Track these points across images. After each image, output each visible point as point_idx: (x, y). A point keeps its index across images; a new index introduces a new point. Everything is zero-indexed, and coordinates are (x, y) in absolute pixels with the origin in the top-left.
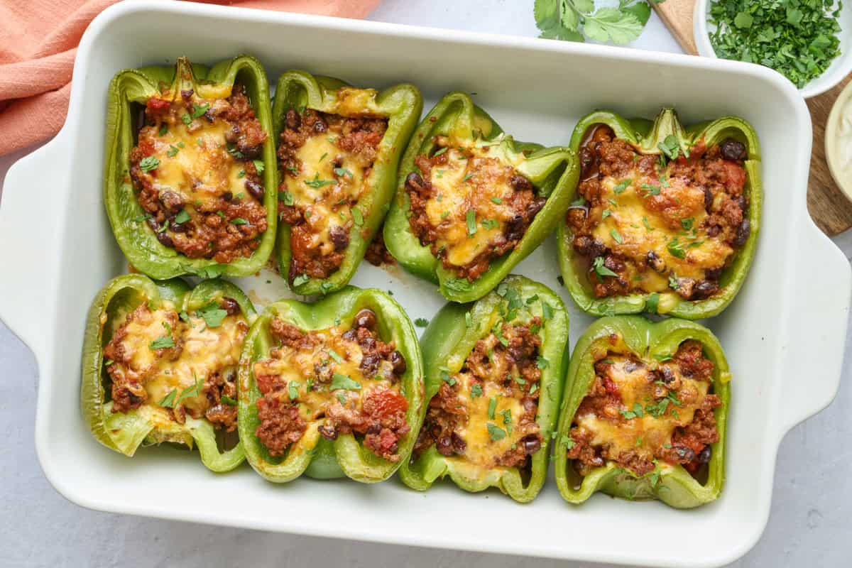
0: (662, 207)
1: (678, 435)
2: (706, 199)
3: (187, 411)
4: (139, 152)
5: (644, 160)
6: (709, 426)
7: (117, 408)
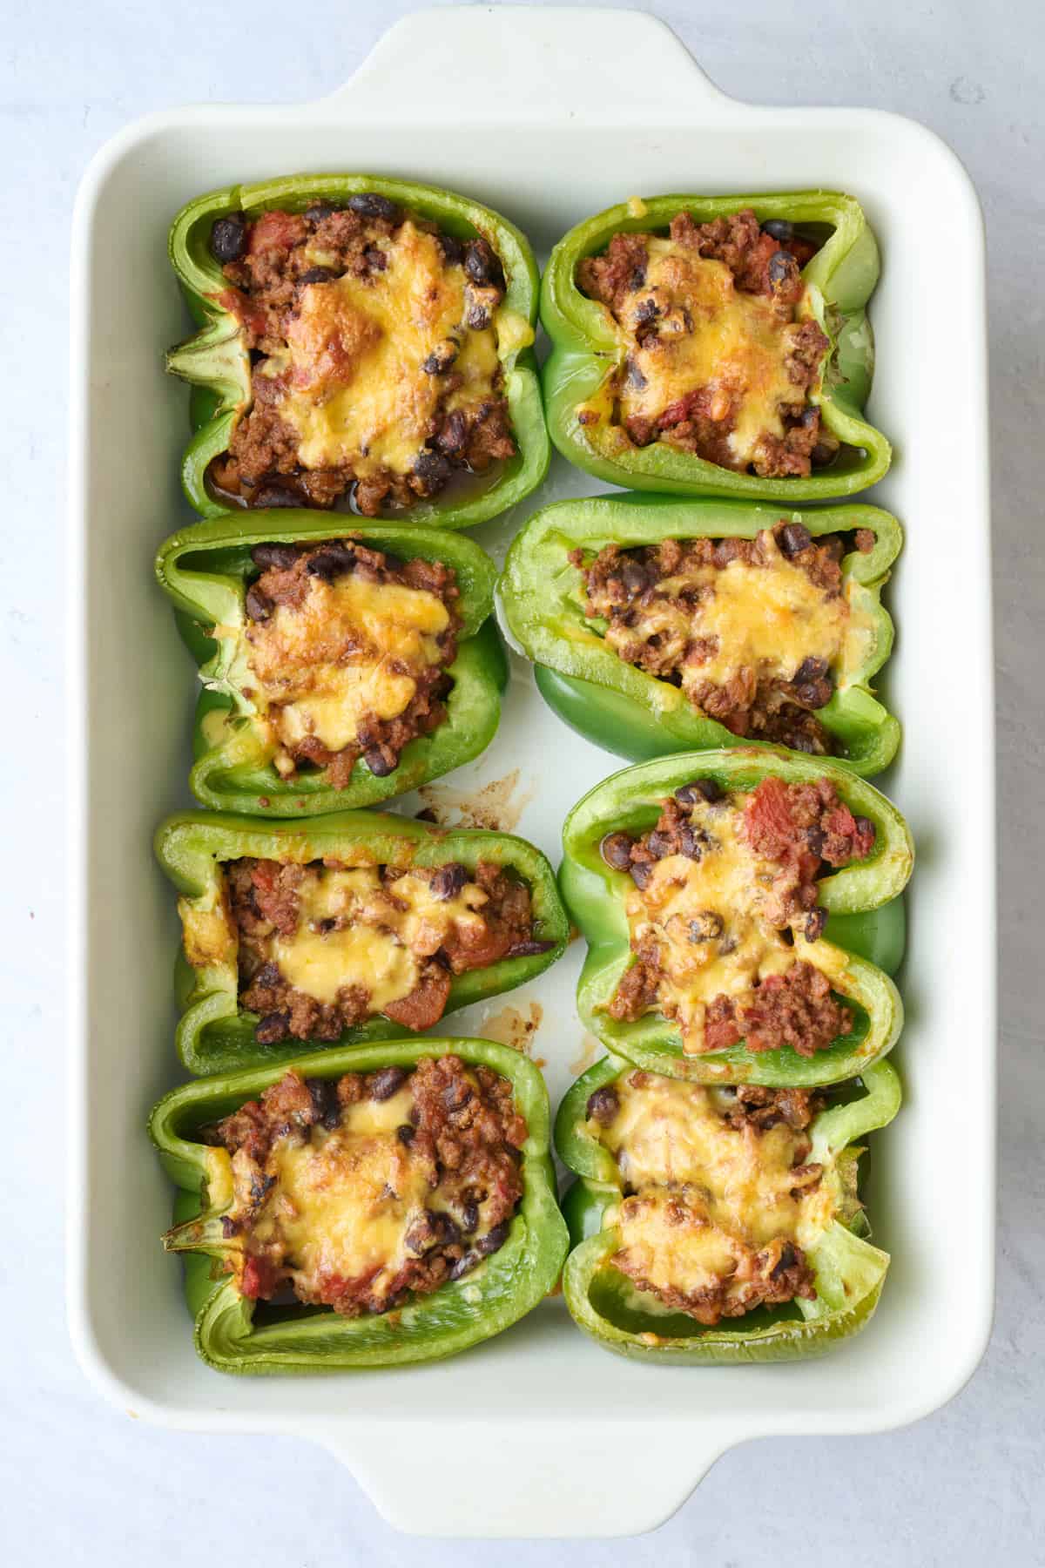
0: (341, 357)
1: (750, 283)
2: (320, 281)
3: (798, 1162)
4: (342, 1301)
5: (263, 397)
6: (727, 231)
7: (806, 1290)
